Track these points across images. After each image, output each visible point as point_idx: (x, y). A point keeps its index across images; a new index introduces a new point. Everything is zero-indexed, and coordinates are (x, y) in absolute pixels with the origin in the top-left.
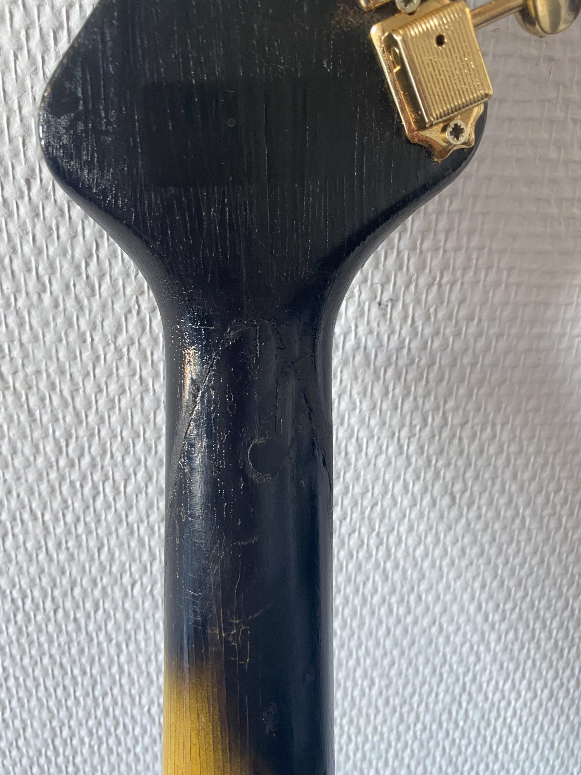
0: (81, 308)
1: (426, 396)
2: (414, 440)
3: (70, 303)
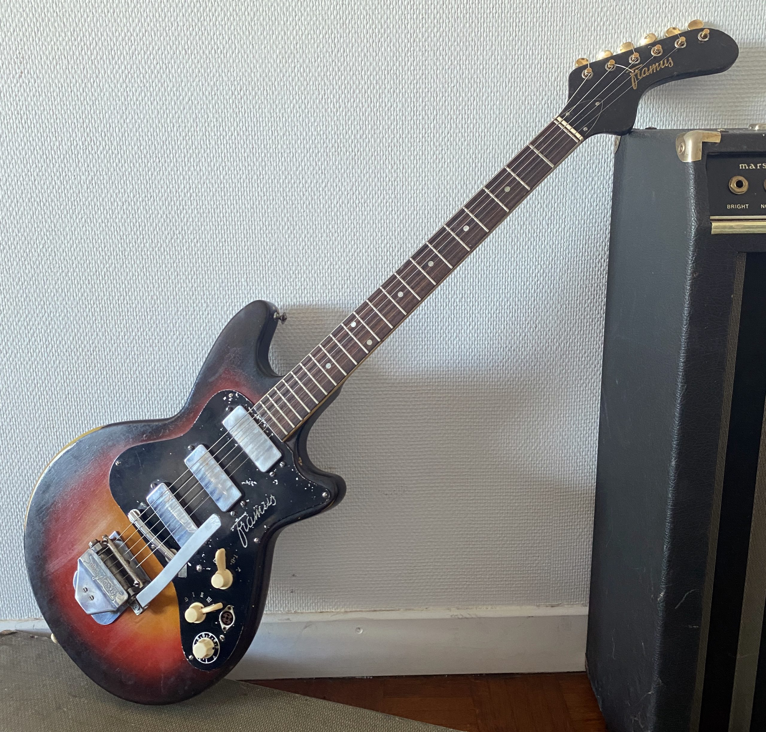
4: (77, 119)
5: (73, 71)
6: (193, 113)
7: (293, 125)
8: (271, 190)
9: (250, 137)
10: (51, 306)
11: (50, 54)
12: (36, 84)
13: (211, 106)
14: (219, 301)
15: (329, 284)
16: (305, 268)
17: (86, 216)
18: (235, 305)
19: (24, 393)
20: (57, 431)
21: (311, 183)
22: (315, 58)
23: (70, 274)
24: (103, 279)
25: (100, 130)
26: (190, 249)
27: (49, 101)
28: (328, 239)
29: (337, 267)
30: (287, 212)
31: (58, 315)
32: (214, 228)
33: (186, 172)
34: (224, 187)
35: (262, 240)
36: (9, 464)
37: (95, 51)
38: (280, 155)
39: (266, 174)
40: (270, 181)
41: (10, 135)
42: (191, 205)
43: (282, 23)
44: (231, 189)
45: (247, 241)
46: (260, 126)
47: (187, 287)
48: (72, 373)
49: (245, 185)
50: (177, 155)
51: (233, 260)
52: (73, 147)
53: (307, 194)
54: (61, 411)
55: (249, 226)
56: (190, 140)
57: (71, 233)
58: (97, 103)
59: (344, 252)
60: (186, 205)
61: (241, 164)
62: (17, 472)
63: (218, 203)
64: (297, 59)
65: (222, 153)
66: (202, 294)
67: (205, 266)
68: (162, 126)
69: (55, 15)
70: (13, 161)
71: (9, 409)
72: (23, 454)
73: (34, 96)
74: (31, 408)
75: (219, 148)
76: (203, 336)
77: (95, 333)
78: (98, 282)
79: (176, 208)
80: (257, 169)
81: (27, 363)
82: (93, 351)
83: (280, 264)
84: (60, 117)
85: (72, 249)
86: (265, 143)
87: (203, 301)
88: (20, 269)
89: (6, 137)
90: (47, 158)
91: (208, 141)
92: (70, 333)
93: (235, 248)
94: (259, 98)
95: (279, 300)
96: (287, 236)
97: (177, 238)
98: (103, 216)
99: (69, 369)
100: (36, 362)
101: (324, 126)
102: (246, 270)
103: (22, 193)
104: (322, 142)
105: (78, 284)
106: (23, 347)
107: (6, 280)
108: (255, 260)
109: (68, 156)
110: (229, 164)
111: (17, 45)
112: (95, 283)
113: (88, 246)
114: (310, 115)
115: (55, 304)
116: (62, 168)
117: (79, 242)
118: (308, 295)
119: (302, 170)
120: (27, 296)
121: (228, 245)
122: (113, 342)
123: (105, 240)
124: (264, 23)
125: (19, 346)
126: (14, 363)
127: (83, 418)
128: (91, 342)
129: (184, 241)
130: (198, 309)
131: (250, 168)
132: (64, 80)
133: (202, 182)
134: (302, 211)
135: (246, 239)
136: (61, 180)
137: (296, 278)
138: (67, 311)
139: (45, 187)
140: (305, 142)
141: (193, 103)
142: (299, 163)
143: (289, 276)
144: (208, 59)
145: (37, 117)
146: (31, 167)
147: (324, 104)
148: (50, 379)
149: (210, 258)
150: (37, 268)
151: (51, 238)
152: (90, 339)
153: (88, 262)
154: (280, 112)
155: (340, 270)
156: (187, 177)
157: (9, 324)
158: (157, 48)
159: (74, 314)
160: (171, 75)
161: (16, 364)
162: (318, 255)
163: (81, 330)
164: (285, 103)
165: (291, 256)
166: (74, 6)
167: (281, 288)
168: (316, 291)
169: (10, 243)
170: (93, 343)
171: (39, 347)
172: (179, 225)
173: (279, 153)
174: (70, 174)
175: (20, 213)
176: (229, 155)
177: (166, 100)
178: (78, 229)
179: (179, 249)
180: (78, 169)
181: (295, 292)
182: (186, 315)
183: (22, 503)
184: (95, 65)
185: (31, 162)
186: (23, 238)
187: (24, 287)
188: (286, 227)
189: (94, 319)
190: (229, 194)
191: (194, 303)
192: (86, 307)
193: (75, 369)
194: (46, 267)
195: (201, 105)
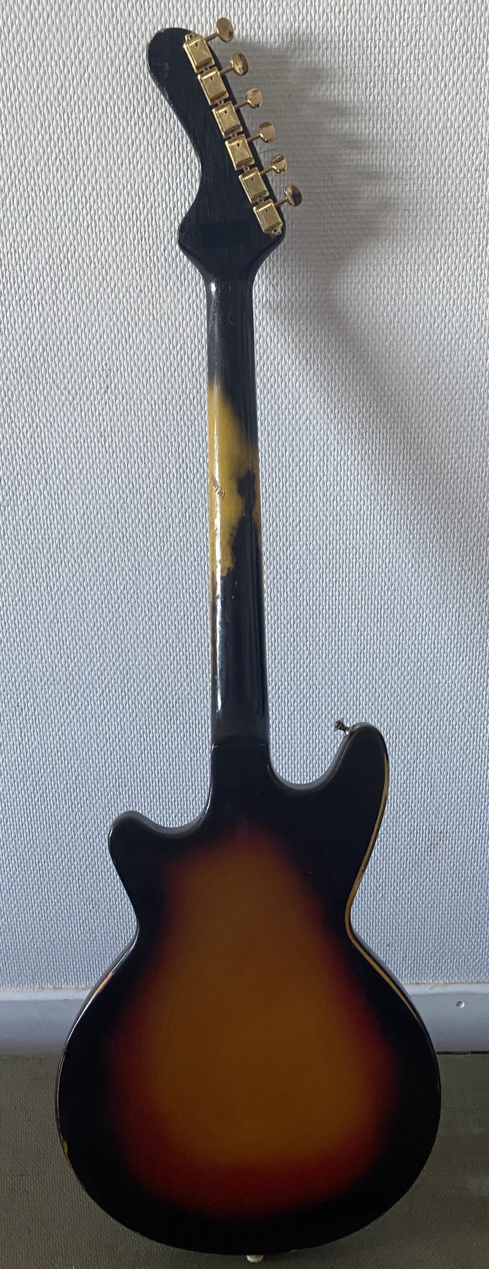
0: (178, 290)
1: (292, 319)
2: (290, 337)
3: (175, 289)
4: (171, 442)
5: (170, 386)
6: (310, 434)
7: (430, 446)
8: (395, 522)
9: (377, 462)
10: (130, 653)
11: (142, 364)
12: (125, 400)
13: (332, 427)
14: (324, 648)
15: (455, 629)
16: (428, 611)
17: (176, 554)
18: (342, 653)
19: (93, 749)
20: (129, 790)
21: (445, 514)
22: (464, 367)
23: (154, 618)
24: (191, 624)
25: (198, 455)
26: (295, 590)
27: (139, 421)
28: (459, 578)
29: (467, 610)
30: (413, 548)
31: (137, 663)
32: (324, 566)
33: (297, 503)
34: (340, 520)
35: (380, 579)
36: (72, 825)
37: (197, 360)
38: (410, 482)
39: (391, 504)
40: (396, 512)
41: (91, 460)
42: (300, 541)
43: (428, 325)
44: (348, 522)
45: (362, 581)
46: (390, 449)
47: (288, 632)
48: (150, 727)
49: (365, 517)
50: (288, 484)
51: (344, 602)
52: (164, 475)
53: (439, 526)
54: (135, 768)
55: (366, 564)
56: (305, 466)
57: (157, 573)
58: (196, 423)
59: (477, 592)
60: (293, 541)
61: (362, 494)
62: (80, 834)
63: (331, 538)
64: (443, 369)
65: (341, 480)
66: (304, 640)
67: (310, 609)
68: (273, 450)
69: (151, 318)
70: (93, 491)
71: (76, 766)
72: (88, 815)
73: (121, 415)
74: (100, 765)
75: (337, 475)
76: (302, 687)
77: (179, 684)
78: (186, 627)
79: (281, 543)
80: (381, 499)
81: (99, 716)
82: (176, 703)
83: (399, 607)
84: (152, 440)
85: (158, 591)
86: (394, 468)
87: (305, 648)
88: (96, 612)
89: (86, 463)
90: (133, 487)
91: (325, 466)
92: (150, 683)
93: (347, 589)
94: (391, 416)
95: (394, 647)
96: (410, 575)
97: (281, 578)
98: (196, 553)
99: (147, 723)
100: (109, 715)
101: (468, 448)
102: (358, 613)
103: (102, 528)
104: (463, 465)
105: (163, 629)
106: (95, 699)
107: (79, 625)
108: (370, 602)
109: (158, 485)
110: (349, 493)
111: (103, 355)
112: (182, 628)
113: (177, 588)
114: (451, 435)
115: (135, 651)
116: (151, 499)
117: (166, 583)
118: (430, 642)
119: (436, 499)
120: (102, 643)
121: (339, 586)
122: (199, 693)
123: (197, 581)
124: (406, 326)
125: (90, 698)
126: (84, 716)
127: (160, 776)
128: (174, 693)
129: (288, 581)
130: (298, 657)
131: (372, 498)
132: (159, 397)
133: (315, 514)
134: (431, 546)
135: (360, 579)
136: (148, 513)
137: (417, 622)
138: (149, 659)
139: (130, 521)
140: (443, 466)
141: (311, 423)
142: (433, 491)
143: (408, 621)
144: (333, 371)
145: (124, 440)
146: (114, 498)
147: (470, 421)
148: (125, 733)
149: (316, 600)
150: (116, 611)
151: (134, 578)
152: (172, 690)
153: (175, 604)
154: (415, 432)
155: (470, 613)
156: (298, 509)
157: (80, 673)
158: (272, 357)
159: (156, 663)
160: (286, 390)
161: (86, 717)
162: (445, 596)
163: (163, 680)
164: (423, 421)
165: (412, 597)
166: (175, 307)
167: (398, 633)
168: (440, 637)
169: (85, 584)
170: (176, 694)
171: (114, 698)
172: (284, 563)
173: (409, 479)
174: (159, 506)
175: (99, 550)
176: (349, 483)
177: (279, 419)
178: (166, 569)
179: (282, 590)
180: (169, 500)
181: (414, 638)
182: (285, 663)
183: (85, 867)
184: (197, 379)
185: (114, 492)
186: (101, 579)
187: (99, 633)
188: (410, 565)
189: (179, 667)
190: (345, 528)
191: (294, 650)
192: (170, 655)
193: (153, 722)
194: (127, 610)
195: (321, 425)
